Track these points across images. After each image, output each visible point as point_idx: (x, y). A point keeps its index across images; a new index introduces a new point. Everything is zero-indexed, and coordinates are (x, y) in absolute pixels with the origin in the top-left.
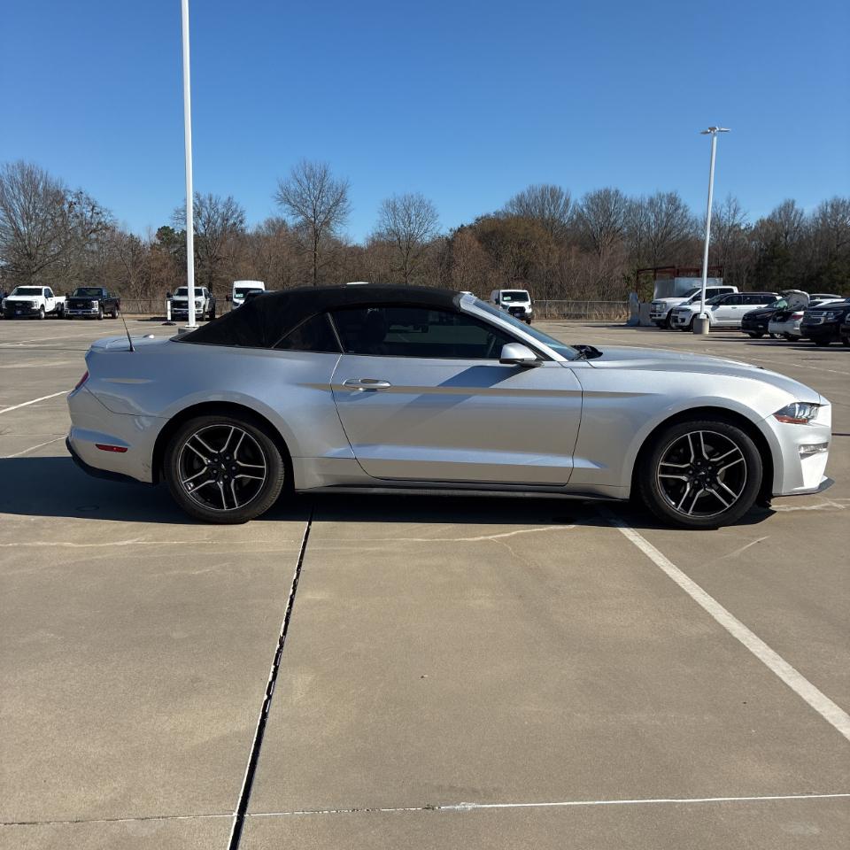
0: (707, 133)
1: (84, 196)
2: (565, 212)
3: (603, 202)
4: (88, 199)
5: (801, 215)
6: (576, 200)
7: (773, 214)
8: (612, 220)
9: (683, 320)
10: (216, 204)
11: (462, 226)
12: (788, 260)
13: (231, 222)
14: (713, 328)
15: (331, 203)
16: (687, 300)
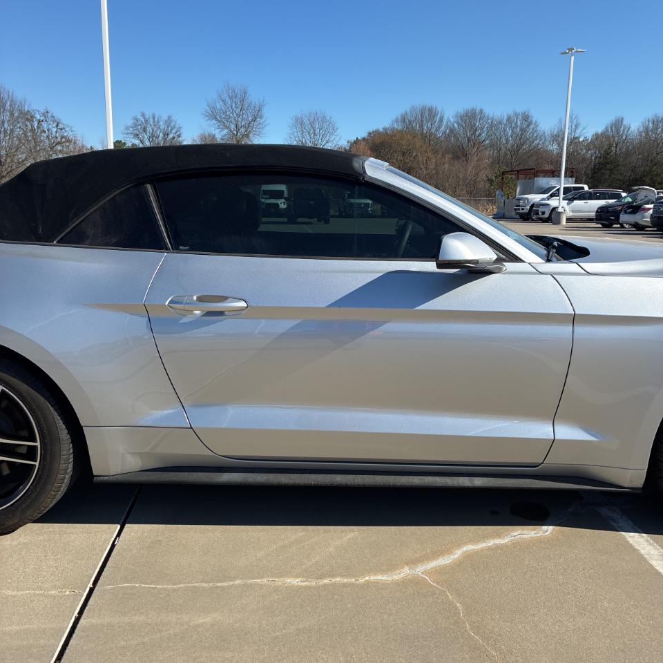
0: (566, 53)
1: (49, 115)
2: (439, 127)
3: (470, 119)
4: (53, 117)
5: (629, 129)
6: (448, 118)
7: (606, 128)
8: (477, 133)
9: (543, 213)
10: (158, 122)
11: (357, 139)
12: (618, 165)
13: (171, 136)
14: (569, 220)
15: (250, 119)
16: (545, 196)
